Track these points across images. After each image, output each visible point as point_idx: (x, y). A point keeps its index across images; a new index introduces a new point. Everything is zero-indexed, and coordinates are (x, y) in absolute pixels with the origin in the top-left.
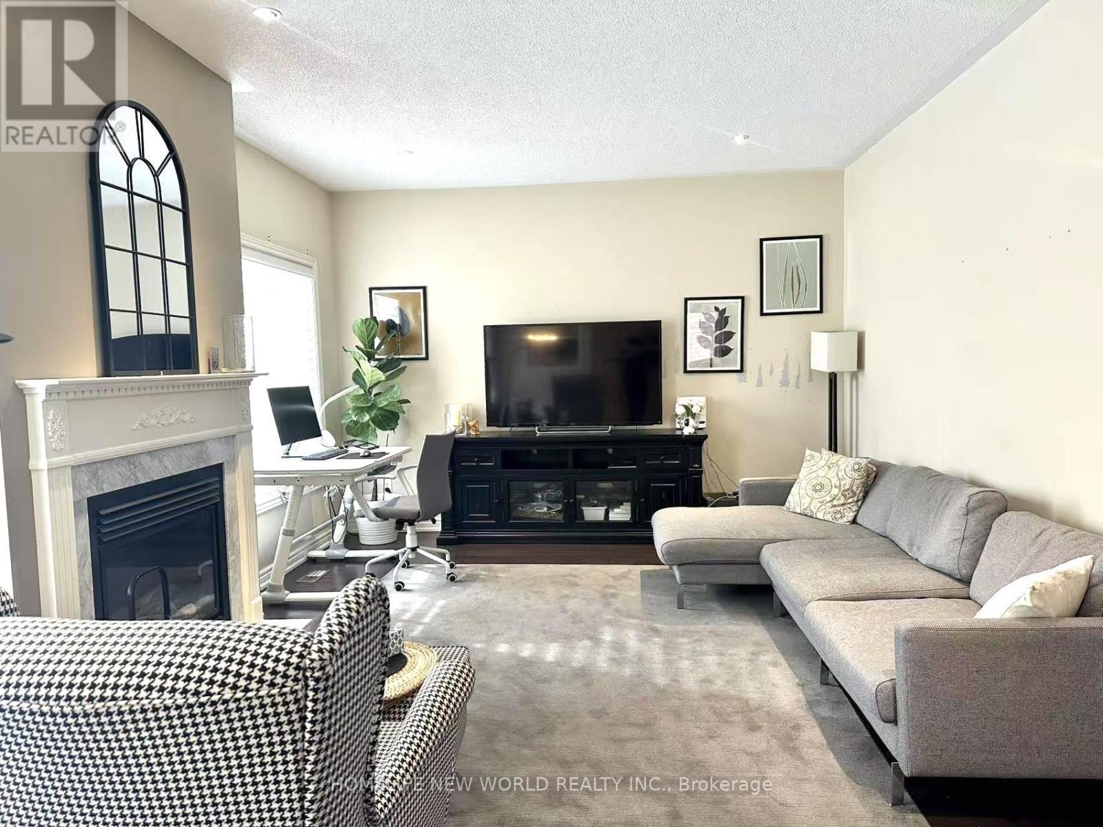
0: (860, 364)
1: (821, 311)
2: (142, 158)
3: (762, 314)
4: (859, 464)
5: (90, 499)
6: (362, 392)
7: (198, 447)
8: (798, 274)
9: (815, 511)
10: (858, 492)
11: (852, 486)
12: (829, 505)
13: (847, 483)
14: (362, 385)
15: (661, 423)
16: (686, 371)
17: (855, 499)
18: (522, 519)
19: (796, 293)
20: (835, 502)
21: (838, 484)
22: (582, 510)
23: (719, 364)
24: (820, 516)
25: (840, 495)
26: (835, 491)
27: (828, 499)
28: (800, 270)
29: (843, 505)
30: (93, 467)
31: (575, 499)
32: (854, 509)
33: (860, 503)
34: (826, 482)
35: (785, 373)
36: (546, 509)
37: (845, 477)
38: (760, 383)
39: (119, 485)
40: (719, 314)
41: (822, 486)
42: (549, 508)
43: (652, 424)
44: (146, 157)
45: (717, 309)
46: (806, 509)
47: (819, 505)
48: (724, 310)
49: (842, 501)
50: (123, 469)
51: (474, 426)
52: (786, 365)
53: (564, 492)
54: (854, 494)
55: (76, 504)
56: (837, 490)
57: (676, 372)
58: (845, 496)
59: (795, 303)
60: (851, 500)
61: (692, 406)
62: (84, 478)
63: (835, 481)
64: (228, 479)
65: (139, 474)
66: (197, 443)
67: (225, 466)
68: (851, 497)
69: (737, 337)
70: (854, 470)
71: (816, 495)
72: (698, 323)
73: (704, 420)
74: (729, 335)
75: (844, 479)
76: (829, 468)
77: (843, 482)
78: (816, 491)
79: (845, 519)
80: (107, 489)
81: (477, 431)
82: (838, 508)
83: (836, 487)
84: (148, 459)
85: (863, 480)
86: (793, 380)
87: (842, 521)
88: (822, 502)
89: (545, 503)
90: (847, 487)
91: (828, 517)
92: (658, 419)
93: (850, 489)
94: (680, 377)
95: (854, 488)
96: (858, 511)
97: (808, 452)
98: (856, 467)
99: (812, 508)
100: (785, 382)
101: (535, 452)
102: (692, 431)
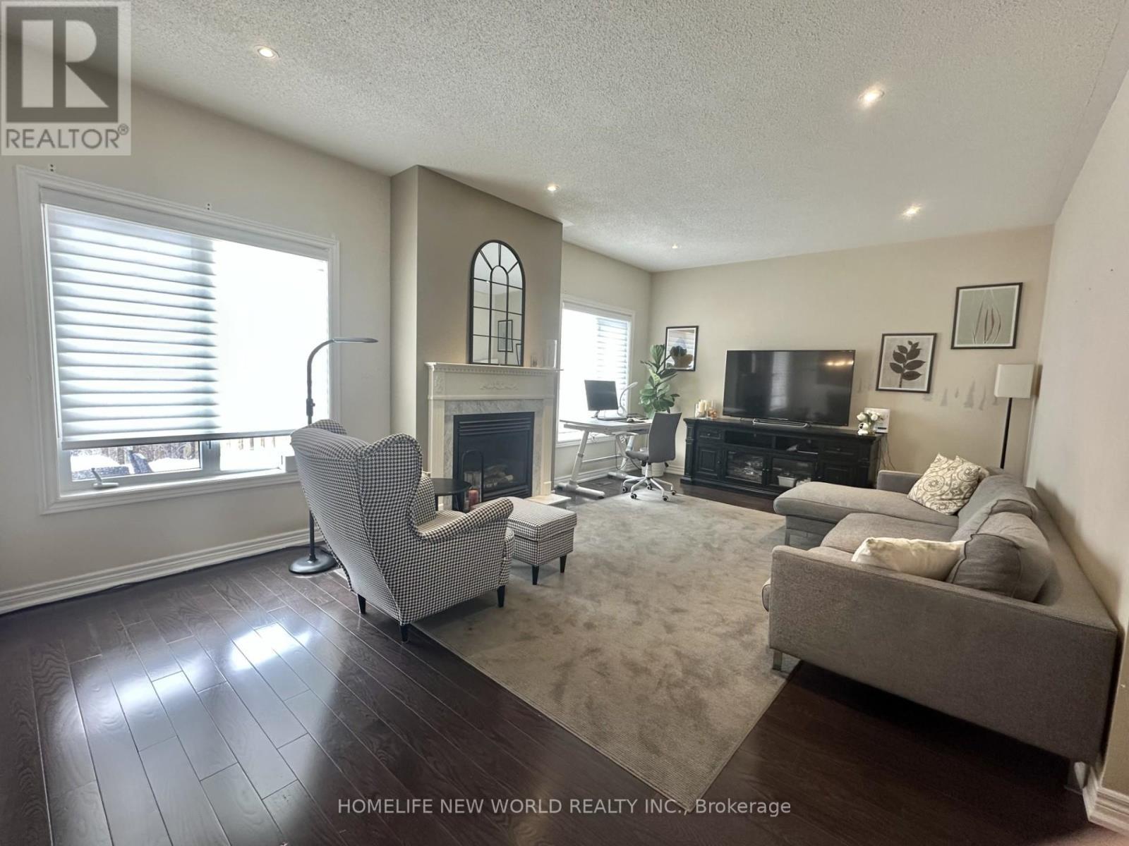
0: (1036, 390)
1: (1014, 347)
2: (500, 265)
3: (953, 348)
4: (970, 469)
5: (455, 416)
6: (652, 388)
7: (519, 402)
8: (992, 315)
9: (925, 501)
10: (965, 492)
11: (960, 486)
12: (938, 498)
13: (956, 483)
14: (652, 384)
15: (847, 425)
16: (877, 389)
17: (962, 496)
18: (736, 476)
19: (988, 334)
20: (944, 497)
21: (949, 482)
22: (777, 479)
23: (907, 385)
24: (928, 505)
25: (949, 492)
26: (946, 488)
27: (938, 493)
28: (995, 313)
29: (951, 499)
30: (459, 402)
31: (771, 469)
32: (959, 504)
33: (966, 501)
34: (941, 481)
35: (970, 397)
36: (752, 473)
37: (957, 478)
38: (944, 403)
39: (471, 412)
40: (912, 347)
41: (937, 482)
42: (755, 473)
43: (841, 426)
44: (502, 265)
45: (910, 343)
46: (919, 498)
47: (929, 497)
48: (917, 344)
49: (950, 496)
50: (475, 407)
51: (713, 414)
52: (972, 389)
53: (764, 465)
54: (962, 493)
55: (446, 417)
56: (948, 488)
57: (869, 389)
58: (953, 493)
59: (986, 340)
60: (956, 497)
61: (872, 415)
62: (453, 406)
63: (948, 480)
64: (536, 420)
65: (482, 409)
66: (519, 400)
67: (536, 413)
68: (958, 495)
69: (927, 366)
70: (965, 473)
71: (929, 489)
72: (892, 353)
73: (887, 426)
74: (920, 363)
75: (955, 480)
76: (949, 470)
77: (954, 482)
78: (931, 485)
79: (947, 511)
80: (464, 413)
81: (714, 417)
82: (945, 502)
83: (947, 485)
84: (489, 404)
85: (971, 483)
86: (977, 403)
87: (943, 511)
88: (933, 495)
89: (752, 469)
90: (956, 486)
91: (934, 507)
92: (846, 423)
93: (959, 488)
94: (873, 393)
95: (962, 488)
96: (962, 507)
97: (939, 456)
98: (967, 472)
99: (924, 498)
100: (969, 404)
101: (755, 435)
102: (865, 432)
